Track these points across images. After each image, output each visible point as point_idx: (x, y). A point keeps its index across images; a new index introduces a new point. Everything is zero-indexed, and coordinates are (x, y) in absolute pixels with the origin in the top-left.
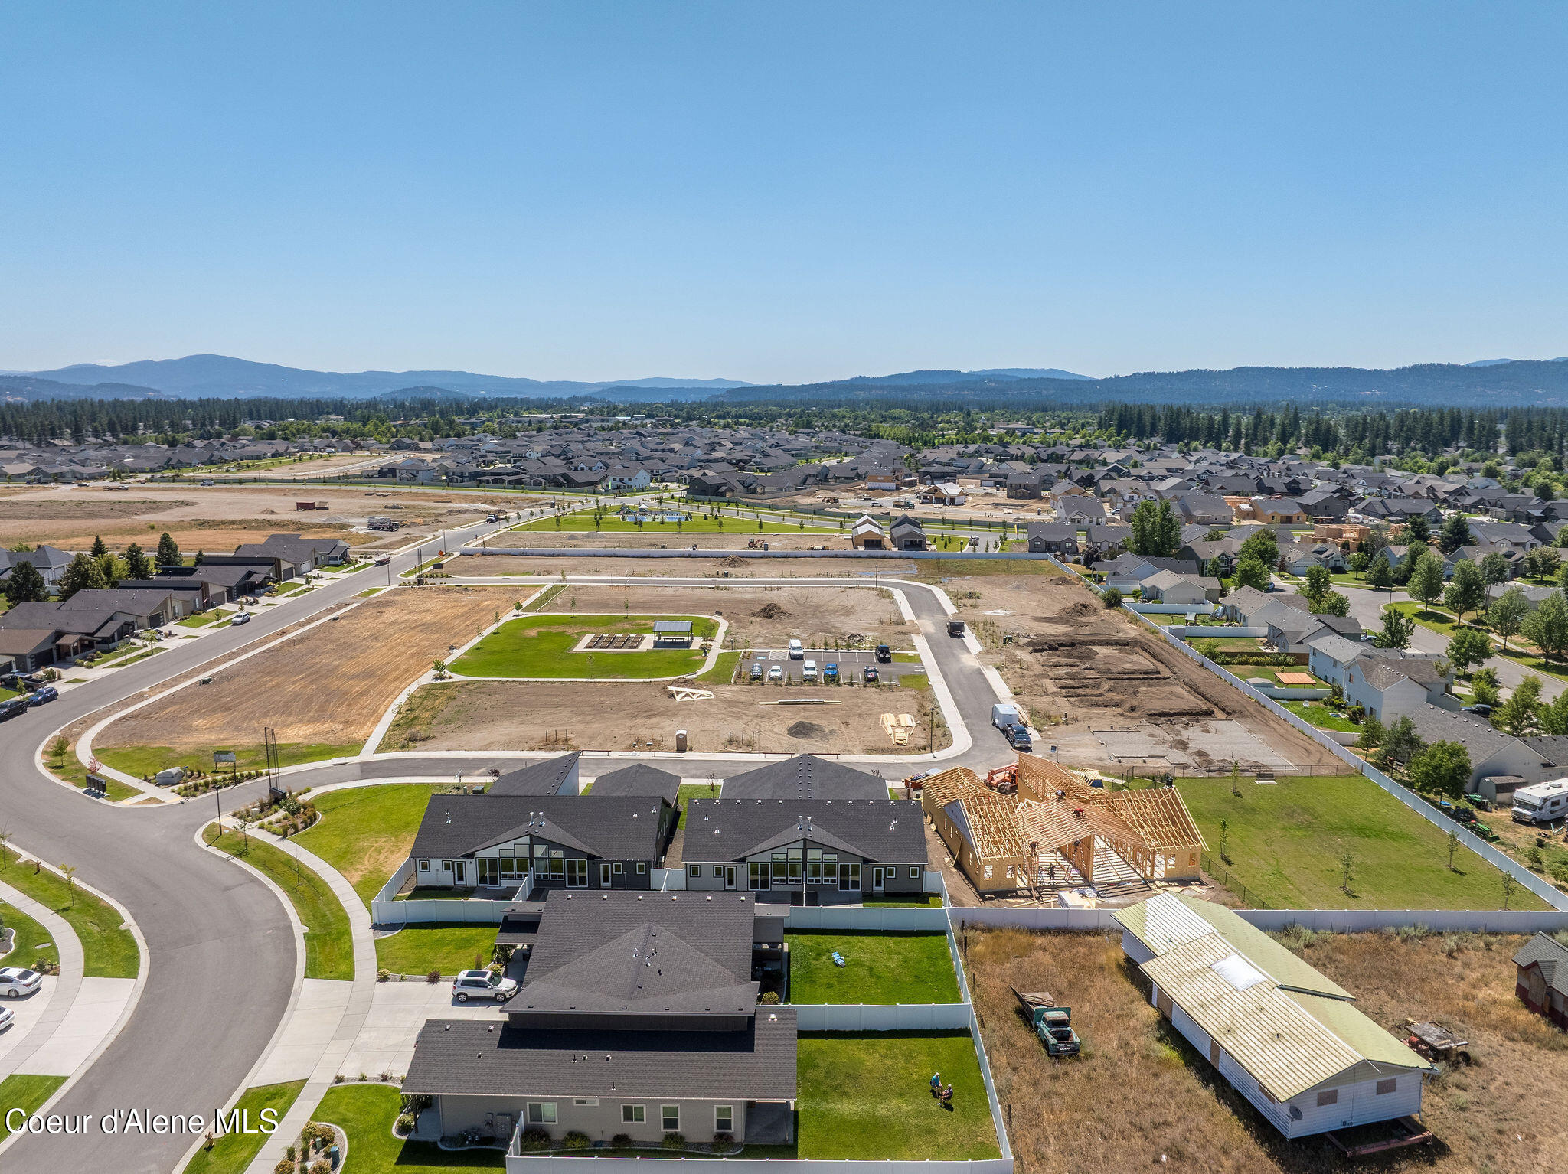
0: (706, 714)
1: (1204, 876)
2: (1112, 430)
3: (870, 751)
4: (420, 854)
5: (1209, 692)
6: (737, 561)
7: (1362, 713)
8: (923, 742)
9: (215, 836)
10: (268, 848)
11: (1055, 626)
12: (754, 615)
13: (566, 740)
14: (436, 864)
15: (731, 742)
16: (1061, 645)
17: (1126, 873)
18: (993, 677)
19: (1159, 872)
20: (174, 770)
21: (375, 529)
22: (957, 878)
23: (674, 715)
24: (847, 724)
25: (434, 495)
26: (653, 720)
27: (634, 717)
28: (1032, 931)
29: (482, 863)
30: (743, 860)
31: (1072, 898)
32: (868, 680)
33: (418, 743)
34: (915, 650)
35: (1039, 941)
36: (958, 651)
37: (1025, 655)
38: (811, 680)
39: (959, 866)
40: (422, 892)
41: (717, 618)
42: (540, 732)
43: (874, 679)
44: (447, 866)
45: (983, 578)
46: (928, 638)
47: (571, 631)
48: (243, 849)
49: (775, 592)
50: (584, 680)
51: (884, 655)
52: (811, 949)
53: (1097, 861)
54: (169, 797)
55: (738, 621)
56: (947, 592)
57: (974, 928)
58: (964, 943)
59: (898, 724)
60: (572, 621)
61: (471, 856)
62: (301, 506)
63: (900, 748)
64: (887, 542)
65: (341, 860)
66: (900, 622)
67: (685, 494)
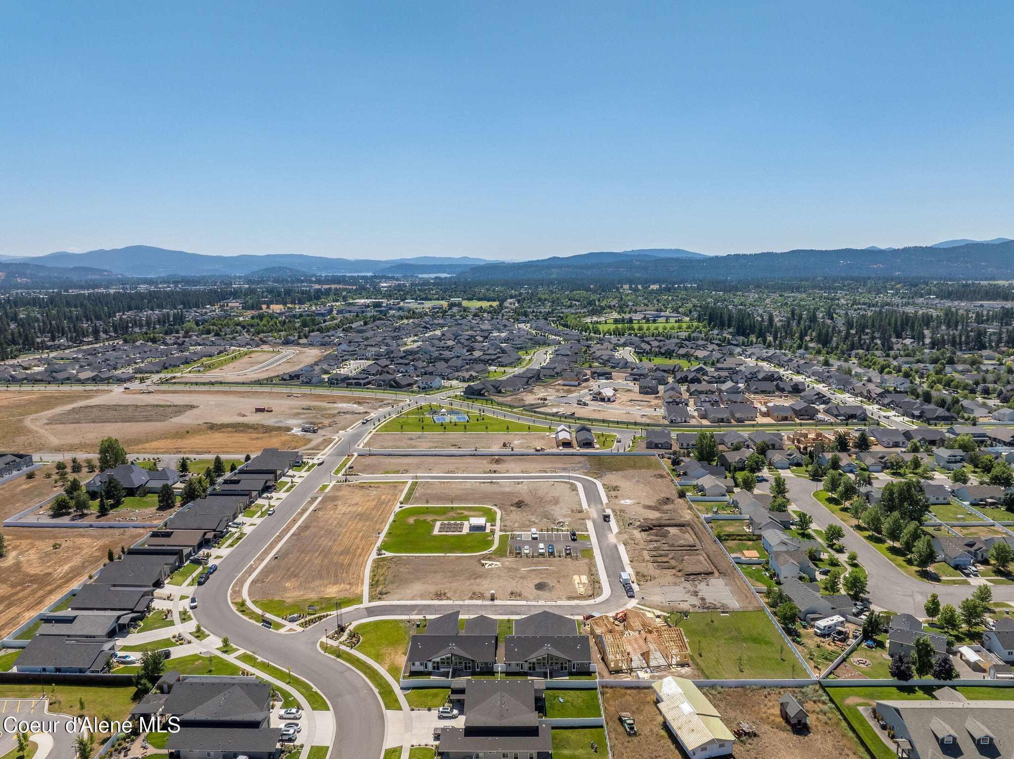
0: (499, 577)
1: (690, 662)
2: (705, 322)
3: (570, 598)
4: (411, 660)
5: (715, 560)
6: (498, 459)
7: (775, 574)
8: (590, 593)
9: (325, 647)
10: (348, 654)
11: (653, 512)
12: (512, 505)
13: (445, 594)
14: (418, 663)
15: (512, 593)
16: (654, 526)
17: (662, 662)
18: (622, 549)
19: (674, 662)
20: (295, 615)
21: (305, 431)
22: (602, 665)
23: (486, 577)
24: (559, 582)
25: (326, 396)
26: (478, 581)
27: (469, 579)
28: (626, 688)
29: (434, 663)
30: (526, 661)
31: (641, 674)
32: (567, 554)
33: (384, 596)
34: (587, 531)
35: (628, 691)
36: (607, 532)
37: (637, 534)
38: (542, 555)
39: (603, 659)
40: (413, 674)
41: (494, 508)
42: (433, 589)
43: (570, 554)
44: (421, 664)
45: (620, 473)
46: (594, 522)
47: (429, 518)
48: (339, 654)
49: (520, 485)
50: (443, 555)
51: (574, 537)
52: (552, 696)
53: (652, 657)
54: (296, 627)
55: (505, 511)
56: (604, 485)
57: (607, 687)
58: (603, 694)
59: (580, 581)
60: (428, 511)
61: (430, 661)
62: (259, 410)
63: (581, 597)
64: (575, 443)
65: (378, 658)
66: (581, 511)
67: (462, 394)
